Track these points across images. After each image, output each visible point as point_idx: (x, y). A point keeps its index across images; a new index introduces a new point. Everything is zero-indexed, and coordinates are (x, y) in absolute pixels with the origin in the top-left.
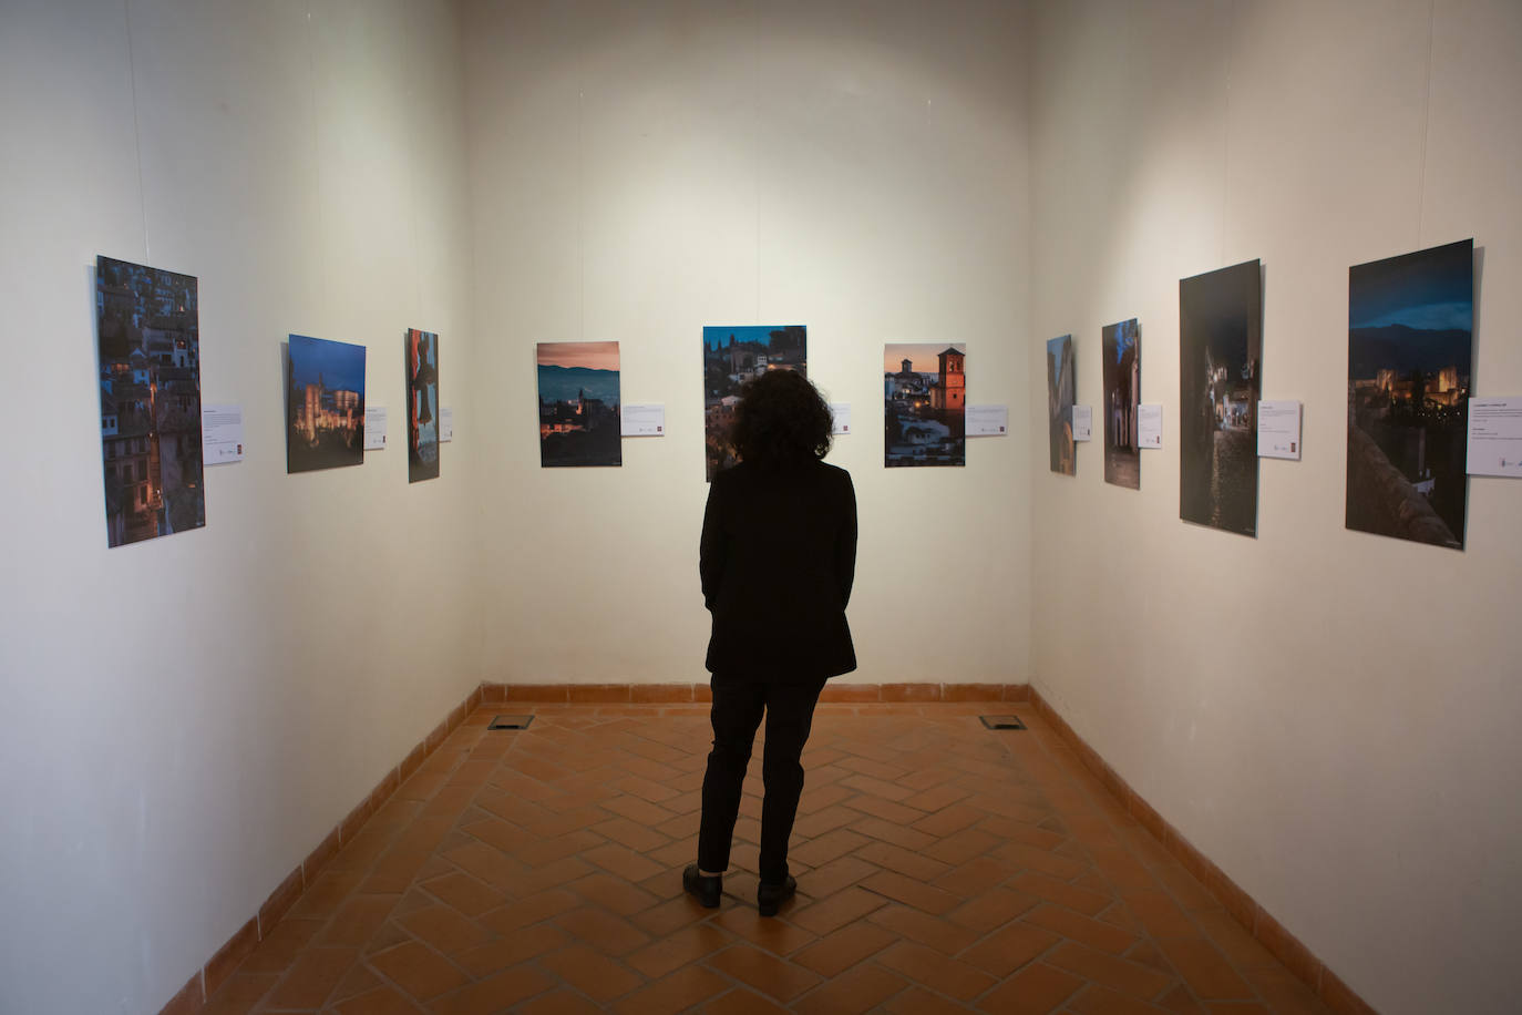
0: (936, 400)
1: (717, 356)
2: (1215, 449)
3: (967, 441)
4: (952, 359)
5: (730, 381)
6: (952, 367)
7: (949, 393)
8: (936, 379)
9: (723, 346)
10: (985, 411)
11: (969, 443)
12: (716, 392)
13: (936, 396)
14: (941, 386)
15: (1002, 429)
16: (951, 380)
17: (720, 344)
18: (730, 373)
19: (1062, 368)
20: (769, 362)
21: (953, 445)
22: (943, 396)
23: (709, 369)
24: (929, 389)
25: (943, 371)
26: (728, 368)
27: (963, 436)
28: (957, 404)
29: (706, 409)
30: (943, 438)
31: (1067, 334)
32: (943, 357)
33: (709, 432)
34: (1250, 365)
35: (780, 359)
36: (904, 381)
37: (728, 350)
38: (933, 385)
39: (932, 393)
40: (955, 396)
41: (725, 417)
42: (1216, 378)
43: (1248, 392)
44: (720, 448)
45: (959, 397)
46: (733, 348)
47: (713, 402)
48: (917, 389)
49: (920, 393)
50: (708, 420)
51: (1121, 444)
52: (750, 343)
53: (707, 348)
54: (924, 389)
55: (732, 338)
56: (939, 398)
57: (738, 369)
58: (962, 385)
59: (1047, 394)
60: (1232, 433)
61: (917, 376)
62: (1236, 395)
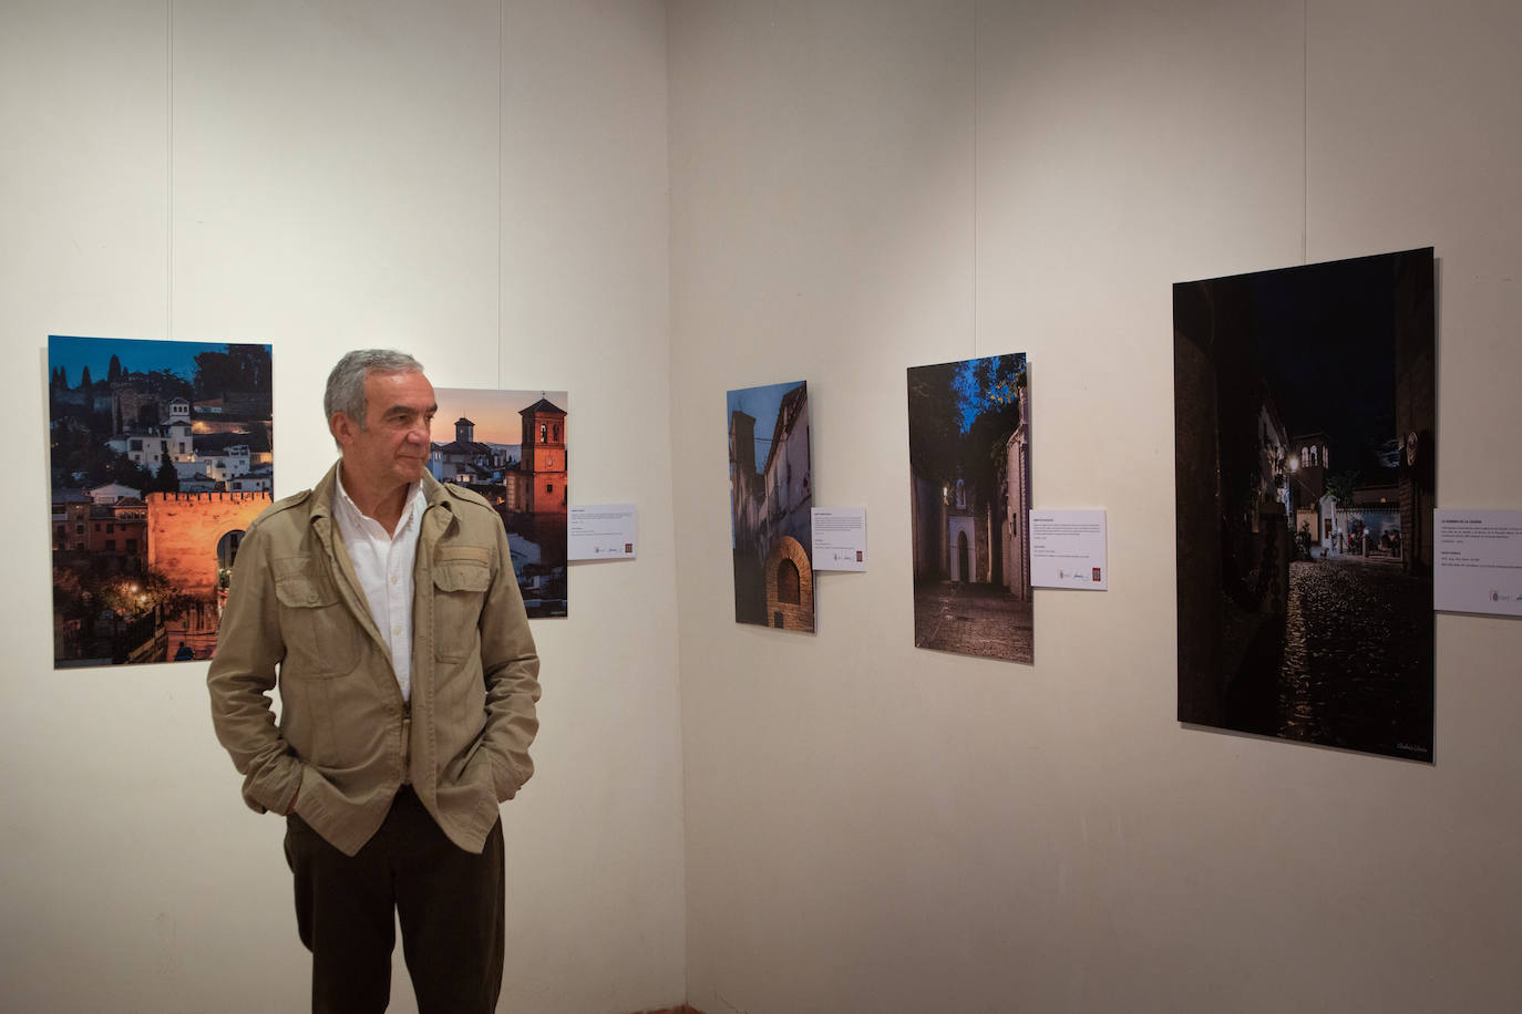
0: (518, 498)
1: (79, 400)
2: (1295, 596)
3: (570, 569)
4: (544, 419)
5: (111, 453)
6: (545, 435)
7: (539, 483)
8: (517, 455)
9: (95, 379)
10: (602, 516)
11: (574, 575)
12: (77, 476)
13: (518, 487)
14: (525, 470)
15: (629, 548)
16: (542, 458)
17: (86, 372)
18: (110, 436)
19: (776, 441)
20: (195, 416)
21: (547, 578)
22: (529, 488)
23: (63, 426)
24: (504, 474)
25: (528, 442)
26: (104, 426)
27: (563, 562)
28: (551, 503)
29: (55, 511)
30: (531, 566)
31: (794, 377)
32: (529, 415)
33: (60, 561)
34: (1406, 443)
35: (218, 410)
36: (459, 459)
37: (104, 388)
38: (511, 468)
39: (510, 482)
40: (550, 488)
41: (98, 528)
42: (1294, 464)
43: (1404, 492)
44: (86, 594)
45: (558, 491)
46: (114, 384)
47: (69, 497)
48: (483, 475)
49: (489, 481)
50: (59, 535)
51: (973, 579)
52: (152, 374)
53: (57, 380)
54: (497, 475)
55: (115, 362)
56: (523, 490)
57: (126, 428)
58: (562, 469)
59: (727, 486)
60: (1346, 565)
61: (483, 449)
62: (1358, 496)
